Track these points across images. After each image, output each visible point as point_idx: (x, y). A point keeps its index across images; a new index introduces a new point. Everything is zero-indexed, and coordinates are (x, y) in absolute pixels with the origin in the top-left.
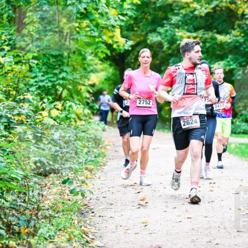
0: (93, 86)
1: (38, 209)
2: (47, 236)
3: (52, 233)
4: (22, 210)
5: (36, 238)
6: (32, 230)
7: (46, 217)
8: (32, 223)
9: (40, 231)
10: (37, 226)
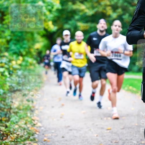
0: (37, 49)
1: (11, 108)
2: (15, 122)
3: (17, 120)
4: (2, 109)
5: (9, 122)
6: (7, 119)
7: (14, 113)
8: (8, 116)
9: (11, 119)
10: (10, 117)
